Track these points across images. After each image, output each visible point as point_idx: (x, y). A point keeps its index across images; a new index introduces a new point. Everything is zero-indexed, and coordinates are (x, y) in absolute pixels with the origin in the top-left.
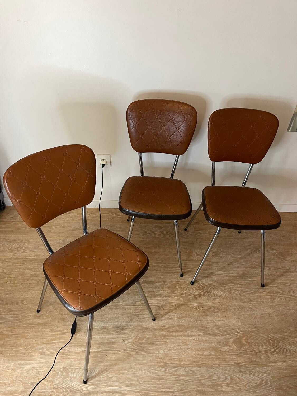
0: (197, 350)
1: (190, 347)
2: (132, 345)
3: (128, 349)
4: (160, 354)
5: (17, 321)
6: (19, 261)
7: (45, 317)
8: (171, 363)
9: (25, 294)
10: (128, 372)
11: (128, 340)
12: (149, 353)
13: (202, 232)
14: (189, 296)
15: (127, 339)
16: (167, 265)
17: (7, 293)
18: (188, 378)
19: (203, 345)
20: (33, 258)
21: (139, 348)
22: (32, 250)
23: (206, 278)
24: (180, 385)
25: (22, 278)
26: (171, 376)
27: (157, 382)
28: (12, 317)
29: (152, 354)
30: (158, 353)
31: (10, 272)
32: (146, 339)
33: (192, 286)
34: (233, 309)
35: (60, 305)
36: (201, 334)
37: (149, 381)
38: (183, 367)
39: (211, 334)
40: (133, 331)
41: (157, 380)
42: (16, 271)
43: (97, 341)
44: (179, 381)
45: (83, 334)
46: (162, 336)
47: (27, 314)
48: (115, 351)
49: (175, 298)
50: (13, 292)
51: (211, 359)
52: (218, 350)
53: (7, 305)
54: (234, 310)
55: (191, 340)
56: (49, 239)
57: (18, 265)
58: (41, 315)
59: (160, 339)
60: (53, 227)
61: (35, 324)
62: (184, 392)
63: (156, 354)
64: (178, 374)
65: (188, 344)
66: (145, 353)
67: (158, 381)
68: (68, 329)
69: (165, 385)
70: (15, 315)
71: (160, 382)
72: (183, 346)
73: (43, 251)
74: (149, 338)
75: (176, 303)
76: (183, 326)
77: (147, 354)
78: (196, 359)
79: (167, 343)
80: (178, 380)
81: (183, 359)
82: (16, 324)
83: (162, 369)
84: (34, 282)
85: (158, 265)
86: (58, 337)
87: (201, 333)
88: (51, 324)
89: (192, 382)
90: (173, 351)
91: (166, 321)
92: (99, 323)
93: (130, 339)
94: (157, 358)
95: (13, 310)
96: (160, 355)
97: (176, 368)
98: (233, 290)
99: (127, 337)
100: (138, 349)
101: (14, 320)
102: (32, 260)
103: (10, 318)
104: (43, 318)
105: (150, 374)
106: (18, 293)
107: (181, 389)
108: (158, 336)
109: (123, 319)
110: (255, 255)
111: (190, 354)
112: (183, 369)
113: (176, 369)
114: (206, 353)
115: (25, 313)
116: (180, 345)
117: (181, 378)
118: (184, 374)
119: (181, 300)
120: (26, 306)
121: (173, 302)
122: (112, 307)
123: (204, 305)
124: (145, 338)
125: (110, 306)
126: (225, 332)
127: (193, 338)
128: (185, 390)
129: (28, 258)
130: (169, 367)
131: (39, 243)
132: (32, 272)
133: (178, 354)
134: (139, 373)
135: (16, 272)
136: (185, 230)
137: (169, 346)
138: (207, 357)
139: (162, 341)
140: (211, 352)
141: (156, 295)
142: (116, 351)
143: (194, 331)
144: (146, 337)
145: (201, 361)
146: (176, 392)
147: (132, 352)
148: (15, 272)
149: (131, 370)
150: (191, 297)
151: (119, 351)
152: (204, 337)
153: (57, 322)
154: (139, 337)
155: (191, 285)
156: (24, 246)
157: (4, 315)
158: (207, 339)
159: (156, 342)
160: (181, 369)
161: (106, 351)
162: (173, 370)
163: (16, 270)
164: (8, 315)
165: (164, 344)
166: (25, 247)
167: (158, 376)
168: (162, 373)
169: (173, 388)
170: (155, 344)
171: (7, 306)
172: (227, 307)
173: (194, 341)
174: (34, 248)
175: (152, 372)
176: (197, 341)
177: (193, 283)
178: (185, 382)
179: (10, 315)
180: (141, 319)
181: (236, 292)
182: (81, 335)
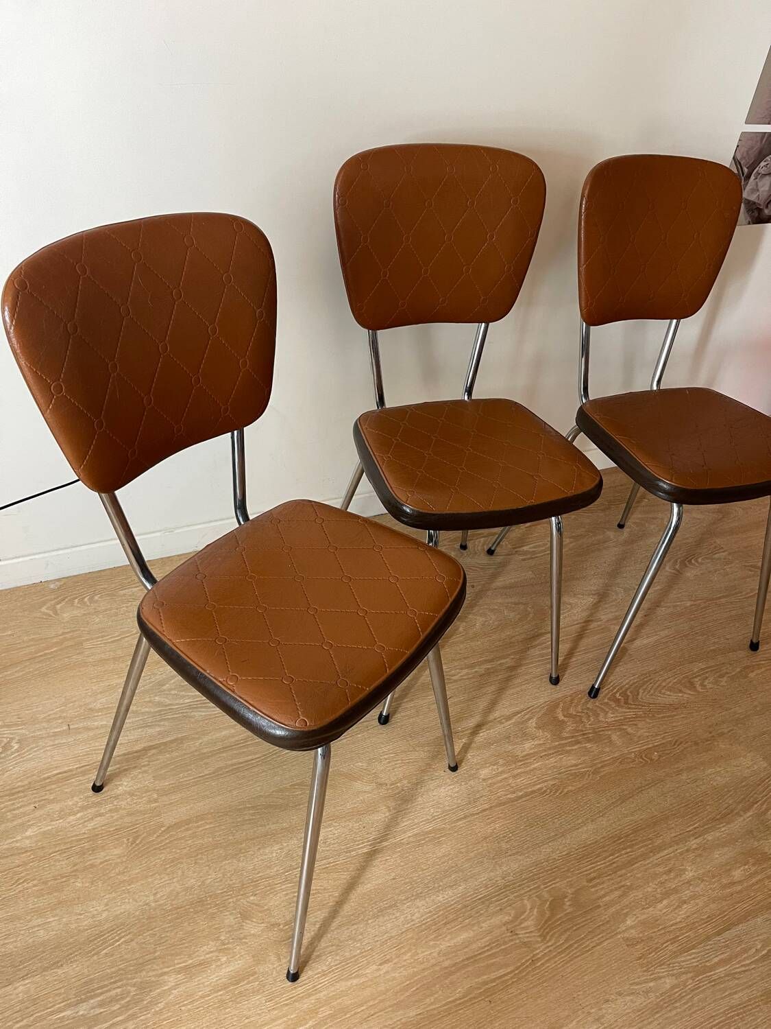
0: (714, 877)
1: (694, 876)
2: (544, 937)
3: (538, 954)
4: (632, 927)
5: (130, 1012)
6: (21, 797)
7: (224, 959)
8: (674, 940)
9: (107, 905)
10: (579, 1022)
11: (523, 926)
12: (602, 939)
13: (534, 547)
14: (607, 733)
15: (521, 923)
16: (499, 662)
17: (35, 927)
18: (738, 963)
19: (720, 856)
20: (71, 771)
21: (566, 936)
22: (51, 743)
23: (616, 667)
24: (730, 995)
25: (62, 852)
26: (692, 978)
27: (670, 1014)
28: (101, 1005)
29: (611, 937)
30: (624, 928)
31: (5, 847)
32: (569, 900)
33: (597, 702)
34: (726, 731)
35: (252, 898)
36: (695, 828)
37: (650, 1020)
38: (708, 938)
39: (718, 817)
40: (523, 892)
41: (669, 1009)
42: (28, 834)
43: (437, 968)
44: (721, 983)
45: (381, 964)
46: (606, 873)
47: (151, 974)
48: (506, 978)
49: (573, 750)
50: (56, 915)
51: (758, 886)
52: (760, 854)
53: (58, 968)
54: (729, 732)
55: (681, 854)
56: (94, 688)
57: (24, 814)
58: (207, 956)
59: (605, 885)
60: (87, 645)
61: (202, 997)
62: (750, 1007)
63: (620, 933)
64: (708, 964)
65: (684, 869)
66: (592, 945)
67: (670, 1011)
68: (325, 968)
69: (693, 1013)
70: (113, 993)
71: (679, 1010)
72: (674, 878)
73: (91, 734)
74: (577, 893)
75: (584, 762)
76: (640, 822)
77: (598, 945)
78: (724, 903)
79: (630, 888)
80: (718, 981)
81: (696, 915)
82: (131, 1022)
83: (662, 971)
84: (117, 852)
85: (476, 672)
86: (305, 1006)
87: (694, 824)
88: (255, 973)
89: (753, 971)
90: (660, 906)
91: (591, 827)
92: (408, 907)
93: (525, 920)
94: (631, 943)
95: (92, 980)
96: (633, 931)
97: (694, 951)
98: (696, 680)
99: (516, 917)
100: (567, 940)
101: (114, 1014)
102: (67, 779)
103: (98, 1011)
104: (219, 963)
105: (640, 1001)
106: (78, 909)
107: (739, 1005)
108: (595, 878)
109: (471, 867)
110: (689, 574)
111: (703, 895)
112: (711, 945)
113: (694, 953)
114: (737, 874)
115: (144, 973)
116: (666, 880)
117: (721, 970)
118: (722, 956)
119: (591, 750)
120: (133, 944)
121: (574, 762)
122: (419, 841)
123: (656, 744)
124: (566, 900)
125: (411, 839)
126: (747, 800)
127: (681, 848)
128: (749, 1000)
129: (48, 778)
130: (676, 954)
131: (62, 711)
132: (92, 819)
133: (675, 909)
134: (610, 1011)
135: (27, 838)
136: (490, 552)
137: (640, 894)
138: (745, 884)
139: (616, 889)
140: (746, 867)
141: (521, 761)
142: (509, 973)
143: (673, 825)
144: (566, 897)
145: (739, 903)
146: (733, 1017)
147: (555, 956)
148: (27, 842)
149: (583, 1012)
150: (609, 733)
151: (516, 972)
152: (707, 831)
153: (273, 958)
154: (548, 903)
155: (592, 700)
156: (12, 739)
157: (69, 1006)
158: (718, 834)
159: (601, 897)
160: (708, 947)
161: (480, 988)
162: (689, 959)
163: (26, 831)
164: (82, 1001)
165: (624, 895)
166: (19, 742)
167: (661, 995)
168: (669, 982)
169: (719, 1010)
170: (601, 904)
171: (60, 971)
172: (711, 729)
173: (692, 856)
174: (55, 734)
175: (643, 992)
176: (699, 852)
177: (594, 693)
178: (735, 978)
179: (92, 1001)
180: (522, 847)
181: (706, 683)
182: (379, 970)
